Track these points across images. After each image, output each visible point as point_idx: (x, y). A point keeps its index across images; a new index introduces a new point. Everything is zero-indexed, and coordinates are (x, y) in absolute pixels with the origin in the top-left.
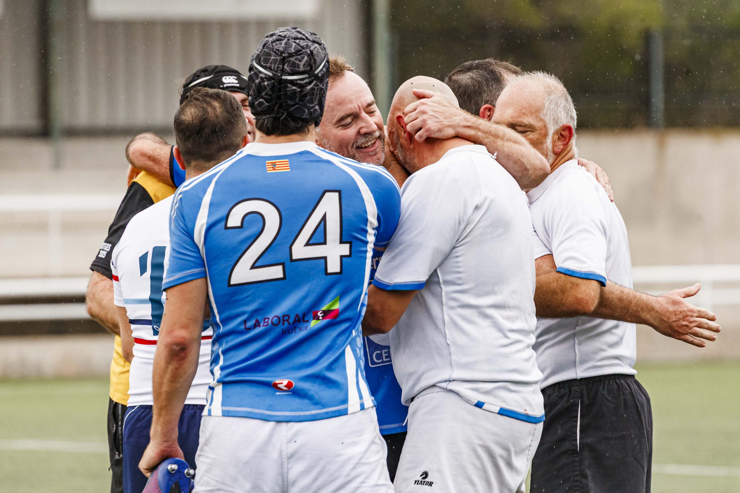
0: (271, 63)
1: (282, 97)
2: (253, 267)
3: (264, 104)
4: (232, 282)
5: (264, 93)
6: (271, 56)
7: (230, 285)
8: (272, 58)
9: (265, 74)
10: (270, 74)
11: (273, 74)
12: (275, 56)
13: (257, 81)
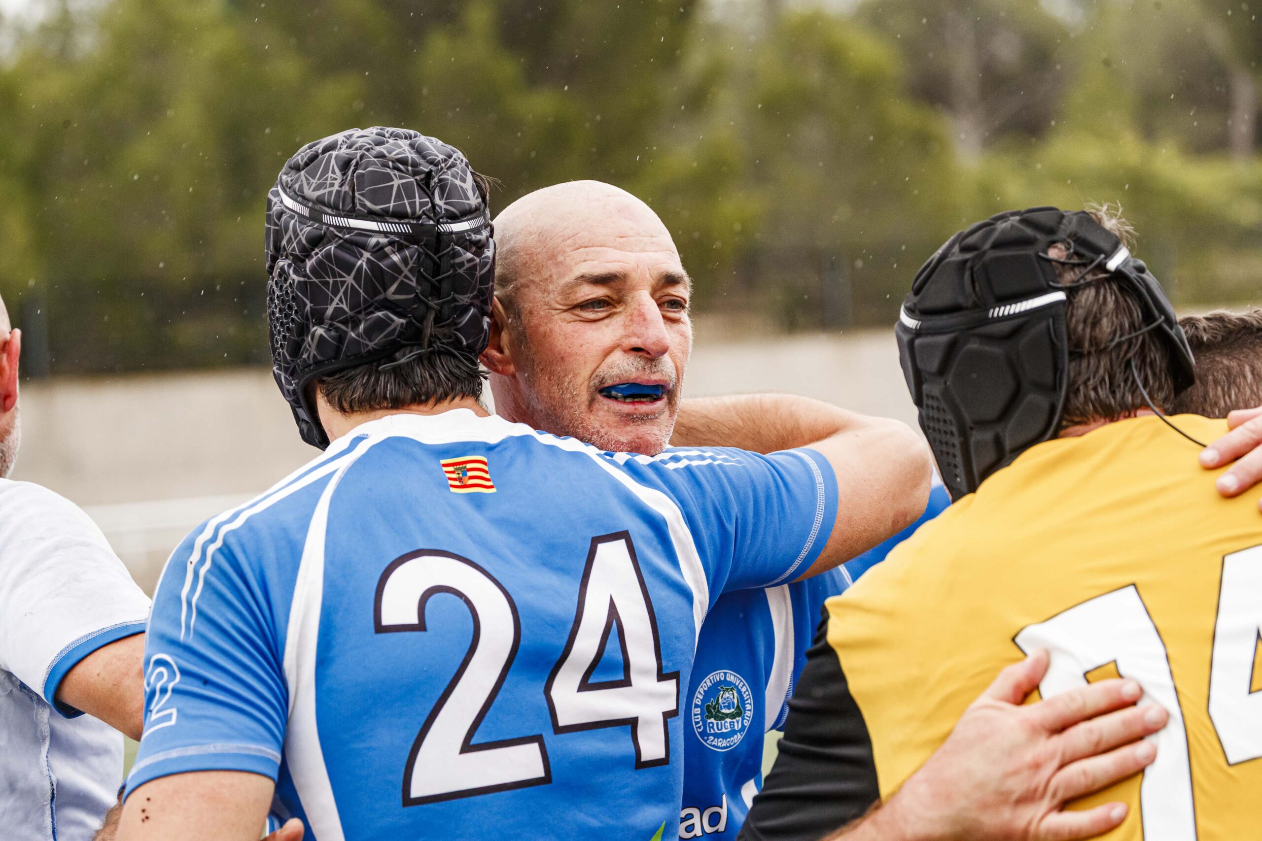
0: (399, 197)
1: (445, 286)
2: (468, 747)
3: (393, 321)
4: (416, 792)
5: (393, 288)
6: (393, 180)
7: (408, 801)
8: (396, 182)
9: (385, 234)
10: (406, 229)
11: (412, 225)
12: (401, 178)
13: (362, 263)
